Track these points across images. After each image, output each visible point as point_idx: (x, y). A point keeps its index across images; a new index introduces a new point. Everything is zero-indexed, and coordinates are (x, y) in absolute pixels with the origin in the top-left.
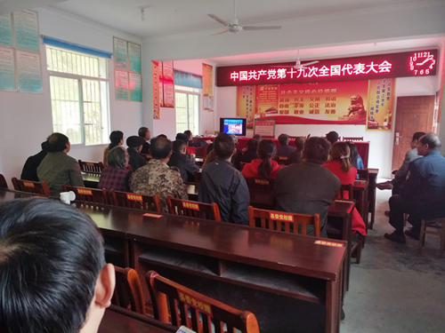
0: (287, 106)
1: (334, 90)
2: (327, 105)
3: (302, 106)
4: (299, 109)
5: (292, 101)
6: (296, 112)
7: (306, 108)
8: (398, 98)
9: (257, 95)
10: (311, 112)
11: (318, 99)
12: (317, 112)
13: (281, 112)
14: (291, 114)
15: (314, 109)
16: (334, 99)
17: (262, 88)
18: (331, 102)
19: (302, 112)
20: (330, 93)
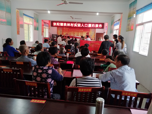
0: (71, 33)
1: (82, 30)
2: (81, 34)
3: (75, 34)
4: (74, 34)
5: (72, 32)
6: (73, 35)
7: (76, 34)
8: (97, 33)
9: (63, 30)
10: (77, 35)
11: (79, 32)
12: (78, 35)
13: (69, 35)
14: (72, 35)
15: (78, 34)
16: (82, 32)
17: (64, 28)
18: (82, 33)
19: (75, 35)
20: (82, 31)
